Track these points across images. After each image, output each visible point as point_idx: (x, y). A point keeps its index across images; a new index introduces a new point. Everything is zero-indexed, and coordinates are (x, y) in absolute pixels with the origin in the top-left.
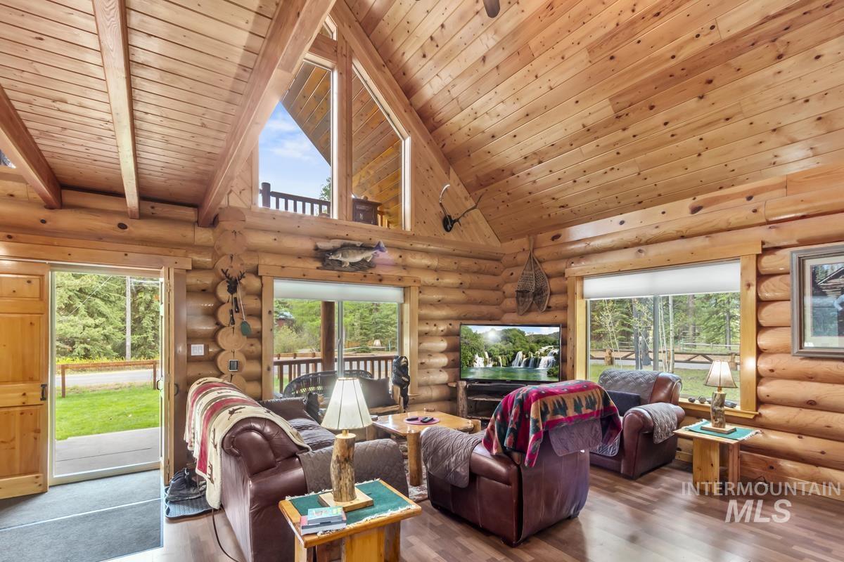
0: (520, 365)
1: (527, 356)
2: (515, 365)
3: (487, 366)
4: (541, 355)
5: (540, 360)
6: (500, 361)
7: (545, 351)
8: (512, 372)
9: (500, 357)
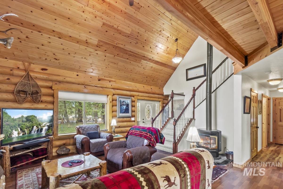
0: (35, 132)
1: (38, 128)
2: (33, 133)
3: (20, 135)
4: (43, 126)
5: (43, 129)
6: (26, 132)
7: (45, 125)
8: (31, 136)
9: (26, 130)
